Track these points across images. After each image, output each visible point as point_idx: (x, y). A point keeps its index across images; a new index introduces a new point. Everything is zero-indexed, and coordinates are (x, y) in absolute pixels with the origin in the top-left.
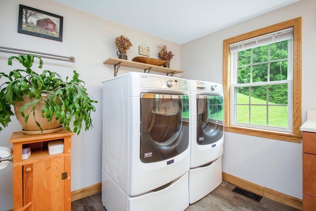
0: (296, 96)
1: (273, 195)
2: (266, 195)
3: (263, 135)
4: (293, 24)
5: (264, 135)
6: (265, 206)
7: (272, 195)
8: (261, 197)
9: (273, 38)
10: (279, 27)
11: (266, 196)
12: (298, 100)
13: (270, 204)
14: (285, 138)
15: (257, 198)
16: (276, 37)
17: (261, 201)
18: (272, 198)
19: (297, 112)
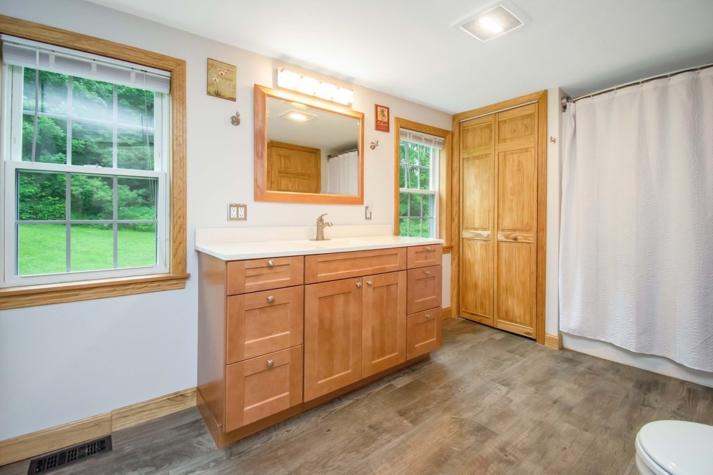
0: (178, 204)
1: (133, 415)
2: (118, 427)
3: (112, 291)
4: (172, 66)
5: (115, 290)
6: (128, 449)
7: (131, 417)
8: (109, 437)
9: (133, 75)
10: (146, 57)
11: (118, 429)
12: (181, 210)
13: (135, 438)
14: (159, 286)
15: (102, 446)
16: (139, 77)
17: (113, 445)
18: (131, 423)
19: (180, 232)
